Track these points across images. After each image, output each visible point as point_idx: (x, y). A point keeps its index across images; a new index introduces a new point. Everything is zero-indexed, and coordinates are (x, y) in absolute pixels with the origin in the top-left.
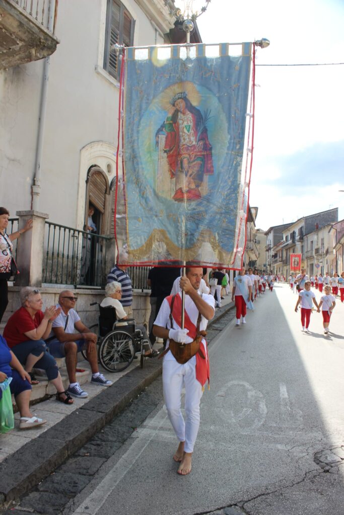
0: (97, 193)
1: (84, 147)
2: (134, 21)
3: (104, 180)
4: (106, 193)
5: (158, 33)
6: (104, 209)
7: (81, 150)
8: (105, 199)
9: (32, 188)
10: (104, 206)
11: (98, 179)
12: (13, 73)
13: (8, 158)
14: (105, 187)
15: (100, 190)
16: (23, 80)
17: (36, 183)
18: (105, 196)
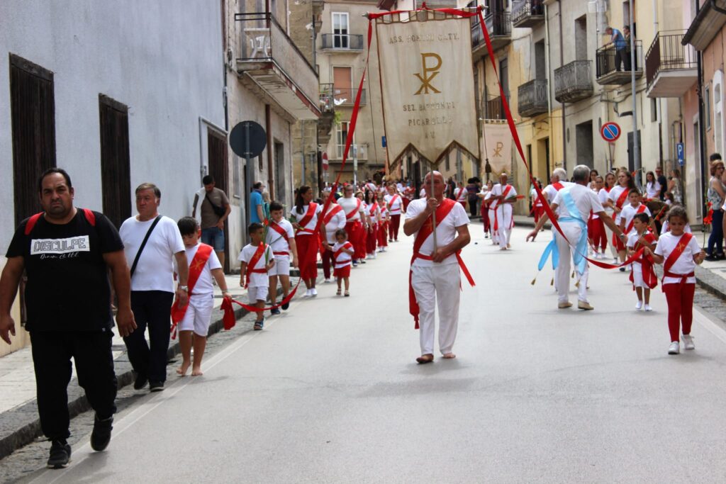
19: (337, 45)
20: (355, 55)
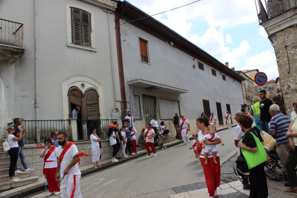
0: (76, 98)
1: (63, 81)
2: (90, 14)
3: (79, 92)
4: (81, 97)
5: (108, 13)
6: (82, 105)
7: (62, 83)
8: (82, 100)
9: (35, 105)
10: (81, 103)
11: (75, 92)
12: (19, 62)
13: (21, 96)
14: (81, 95)
15: (78, 97)
16: (25, 63)
17: (37, 103)
18: (81, 99)
19: (270, 89)
20: (273, 90)
